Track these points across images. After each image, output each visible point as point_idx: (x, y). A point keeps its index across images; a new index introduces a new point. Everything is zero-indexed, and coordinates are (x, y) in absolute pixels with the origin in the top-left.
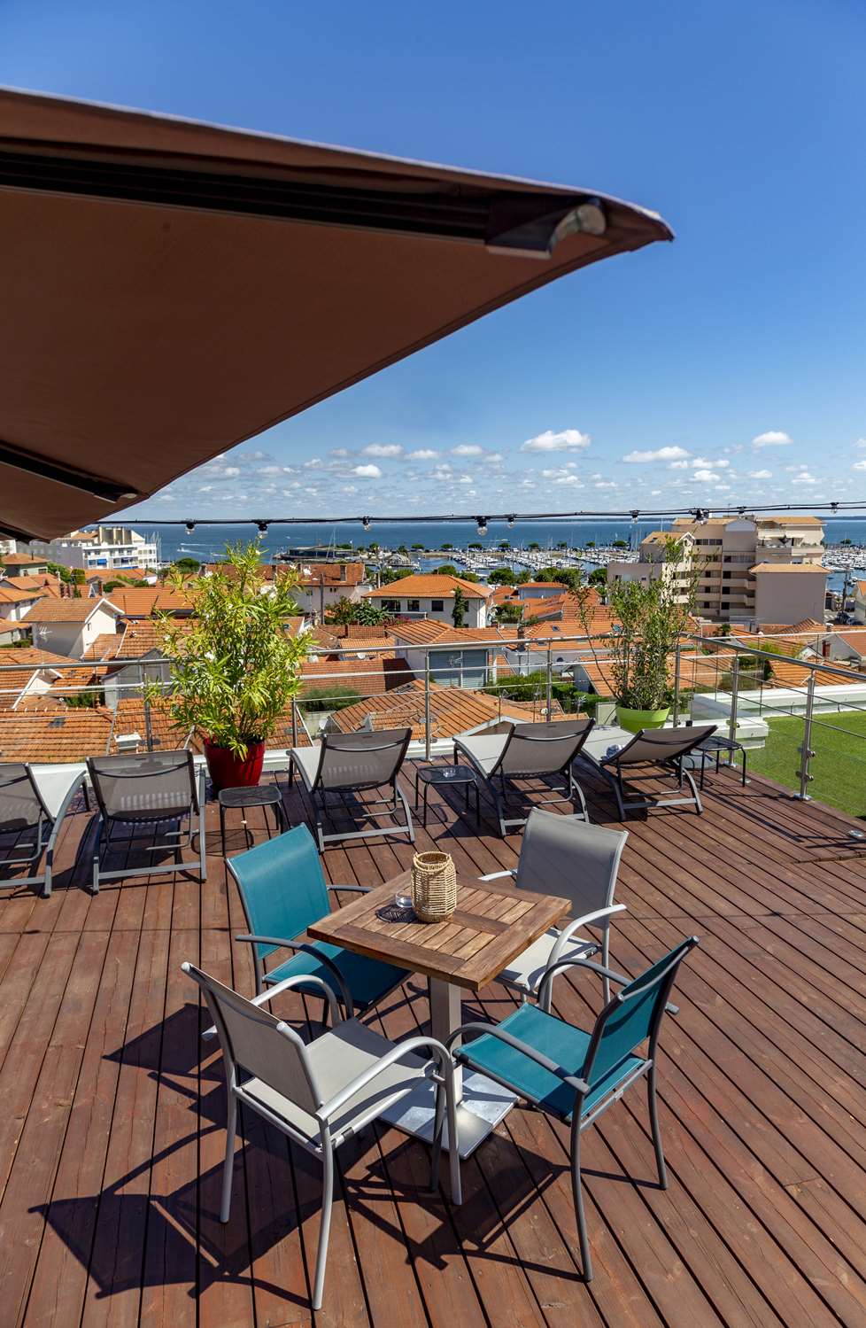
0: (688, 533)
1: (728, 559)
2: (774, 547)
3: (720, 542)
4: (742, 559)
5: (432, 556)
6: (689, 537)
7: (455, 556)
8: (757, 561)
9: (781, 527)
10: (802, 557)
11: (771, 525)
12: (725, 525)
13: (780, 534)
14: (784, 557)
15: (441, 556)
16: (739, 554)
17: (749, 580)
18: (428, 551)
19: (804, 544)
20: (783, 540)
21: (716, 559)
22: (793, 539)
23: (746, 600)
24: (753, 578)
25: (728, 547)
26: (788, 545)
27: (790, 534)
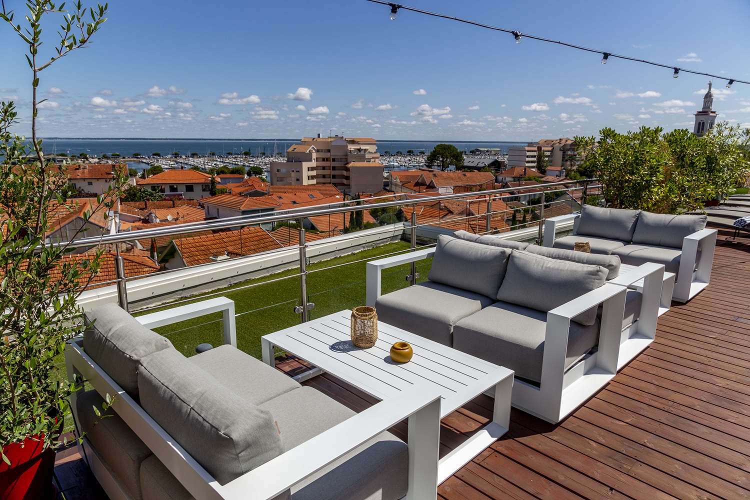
0: (313, 146)
1: (334, 160)
2: (356, 153)
3: (329, 151)
4: (341, 160)
5: (127, 161)
6: (313, 148)
7: (144, 161)
8: (349, 161)
9: (358, 143)
10: (370, 159)
11: (353, 142)
12: (331, 142)
13: (358, 147)
14: (362, 158)
15: (134, 161)
16: (338, 157)
17: (346, 171)
18: (124, 158)
19: (369, 152)
20: (359, 150)
21: (327, 160)
22: (365, 150)
23: (345, 181)
24: (347, 169)
25: (334, 153)
26: (362, 152)
27: (363, 147)
